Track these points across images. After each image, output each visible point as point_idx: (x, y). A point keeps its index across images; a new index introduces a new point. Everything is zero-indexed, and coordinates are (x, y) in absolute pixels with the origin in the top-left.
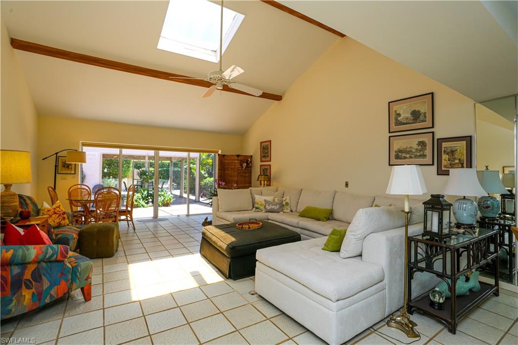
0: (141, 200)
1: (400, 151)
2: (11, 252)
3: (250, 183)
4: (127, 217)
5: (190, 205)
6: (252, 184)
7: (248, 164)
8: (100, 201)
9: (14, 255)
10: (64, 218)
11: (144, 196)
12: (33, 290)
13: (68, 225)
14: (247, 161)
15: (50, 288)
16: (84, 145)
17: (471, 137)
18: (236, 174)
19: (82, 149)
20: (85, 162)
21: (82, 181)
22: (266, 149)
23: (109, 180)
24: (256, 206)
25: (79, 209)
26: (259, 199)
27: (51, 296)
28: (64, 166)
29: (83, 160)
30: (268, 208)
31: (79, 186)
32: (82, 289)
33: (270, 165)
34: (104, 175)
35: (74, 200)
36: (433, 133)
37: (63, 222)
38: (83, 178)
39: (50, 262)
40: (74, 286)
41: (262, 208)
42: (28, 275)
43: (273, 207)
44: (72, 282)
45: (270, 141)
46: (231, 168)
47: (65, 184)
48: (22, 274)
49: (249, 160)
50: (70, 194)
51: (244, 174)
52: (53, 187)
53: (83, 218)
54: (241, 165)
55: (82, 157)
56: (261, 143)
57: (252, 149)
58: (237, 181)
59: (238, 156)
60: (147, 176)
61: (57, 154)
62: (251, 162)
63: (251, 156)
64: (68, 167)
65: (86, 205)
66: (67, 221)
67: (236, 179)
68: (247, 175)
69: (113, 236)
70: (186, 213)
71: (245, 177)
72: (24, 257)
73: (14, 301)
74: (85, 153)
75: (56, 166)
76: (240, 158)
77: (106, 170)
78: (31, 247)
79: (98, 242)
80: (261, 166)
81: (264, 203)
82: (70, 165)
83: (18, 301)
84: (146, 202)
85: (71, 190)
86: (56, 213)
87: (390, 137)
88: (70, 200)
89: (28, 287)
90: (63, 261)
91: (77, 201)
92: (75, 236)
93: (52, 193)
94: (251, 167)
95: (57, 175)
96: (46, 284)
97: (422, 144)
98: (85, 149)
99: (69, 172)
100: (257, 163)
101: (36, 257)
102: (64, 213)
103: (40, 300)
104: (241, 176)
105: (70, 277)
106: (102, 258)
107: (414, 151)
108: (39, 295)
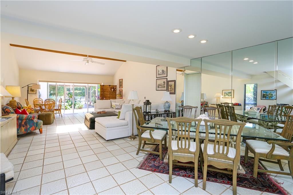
0: (68, 106)
1: (159, 85)
2: (19, 116)
3: (116, 98)
4: (59, 112)
5: (89, 109)
6: (117, 98)
7: (114, 89)
8: (47, 105)
9: (19, 117)
10: (32, 110)
11: (69, 104)
12: (25, 128)
13: (34, 113)
14: (114, 88)
15: (30, 128)
16: (39, 81)
17: (175, 80)
18: (109, 94)
19: (39, 83)
20: (40, 89)
21: (39, 97)
22: (121, 82)
23: (53, 97)
24: (112, 107)
25: (38, 108)
26: (113, 104)
27: (30, 130)
28: (31, 91)
29: (39, 88)
30: (116, 107)
31: (38, 99)
32: (39, 130)
33: (122, 90)
34: (51, 94)
35: (36, 104)
36: (167, 78)
37: (32, 112)
38: (40, 96)
39: (30, 120)
40: (37, 128)
41: (114, 107)
42: (23, 123)
43: (118, 107)
44: (36, 127)
45: (122, 79)
46: (107, 91)
47: (32, 98)
48: (21, 123)
49: (115, 87)
50: (34, 102)
51: (113, 94)
52: (27, 99)
53: (40, 112)
54: (111, 90)
55: (38, 87)
56: (119, 80)
57: (116, 83)
58: (109, 97)
59: (110, 86)
60: (71, 95)
61: (28, 85)
62: (116, 88)
63: (116, 86)
64: (33, 91)
65: (41, 107)
66: (33, 112)
67: (109, 96)
68: (114, 94)
69: (51, 117)
70: (87, 111)
71: (113, 95)
72: (22, 117)
73: (20, 130)
74: (40, 85)
75: (28, 91)
77: (52, 92)
78: (24, 115)
79: (45, 119)
80: (119, 90)
81: (115, 105)
82: (34, 90)
83: (21, 130)
84: (71, 107)
85: (35, 100)
86: (29, 108)
87: (157, 79)
88: (34, 104)
89: (23, 127)
90: (33, 120)
91: (37, 105)
92: (37, 116)
93: (27, 101)
94: (116, 90)
95: (28, 94)
96: (28, 127)
97: (164, 82)
98: (40, 83)
99: (33, 93)
100: (118, 89)
101: (26, 117)
102: (32, 109)
103: (27, 131)
104: (111, 94)
105: (35, 125)
106: (47, 125)
107: (162, 85)
108: (26, 129)
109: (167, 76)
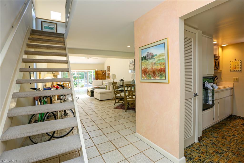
3: (105, 79)
7: (104, 73)
14: (104, 72)
18: (101, 76)
22: (109, 68)
26: (104, 82)
28: (54, 76)
29: (59, 74)
33: (110, 73)
45: (109, 66)
46: (100, 74)
54: (102, 73)
57: (106, 69)
58: (101, 78)
59: (101, 71)
60: (75, 78)
61: (52, 73)
62: (105, 72)
68: (104, 76)
71: (104, 77)
74: (59, 72)
76: (102, 71)
80: (108, 73)
87: (129, 66)
100: (107, 73)
109: (135, 64)
